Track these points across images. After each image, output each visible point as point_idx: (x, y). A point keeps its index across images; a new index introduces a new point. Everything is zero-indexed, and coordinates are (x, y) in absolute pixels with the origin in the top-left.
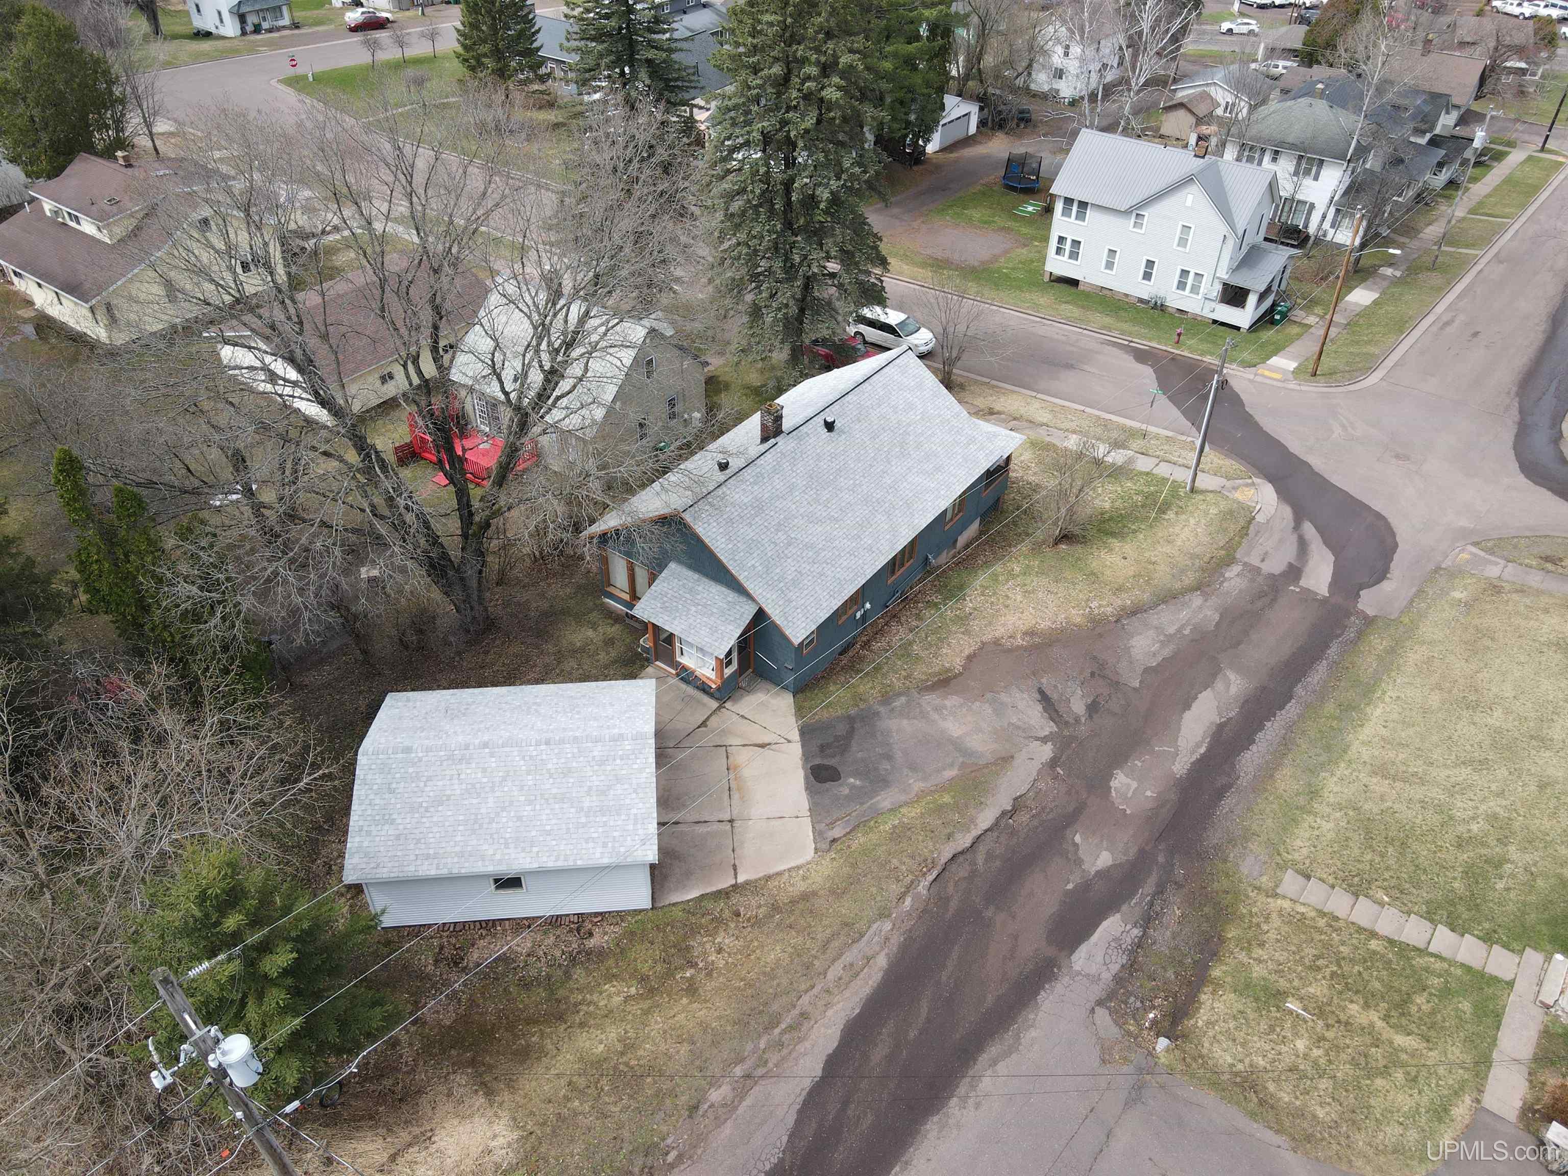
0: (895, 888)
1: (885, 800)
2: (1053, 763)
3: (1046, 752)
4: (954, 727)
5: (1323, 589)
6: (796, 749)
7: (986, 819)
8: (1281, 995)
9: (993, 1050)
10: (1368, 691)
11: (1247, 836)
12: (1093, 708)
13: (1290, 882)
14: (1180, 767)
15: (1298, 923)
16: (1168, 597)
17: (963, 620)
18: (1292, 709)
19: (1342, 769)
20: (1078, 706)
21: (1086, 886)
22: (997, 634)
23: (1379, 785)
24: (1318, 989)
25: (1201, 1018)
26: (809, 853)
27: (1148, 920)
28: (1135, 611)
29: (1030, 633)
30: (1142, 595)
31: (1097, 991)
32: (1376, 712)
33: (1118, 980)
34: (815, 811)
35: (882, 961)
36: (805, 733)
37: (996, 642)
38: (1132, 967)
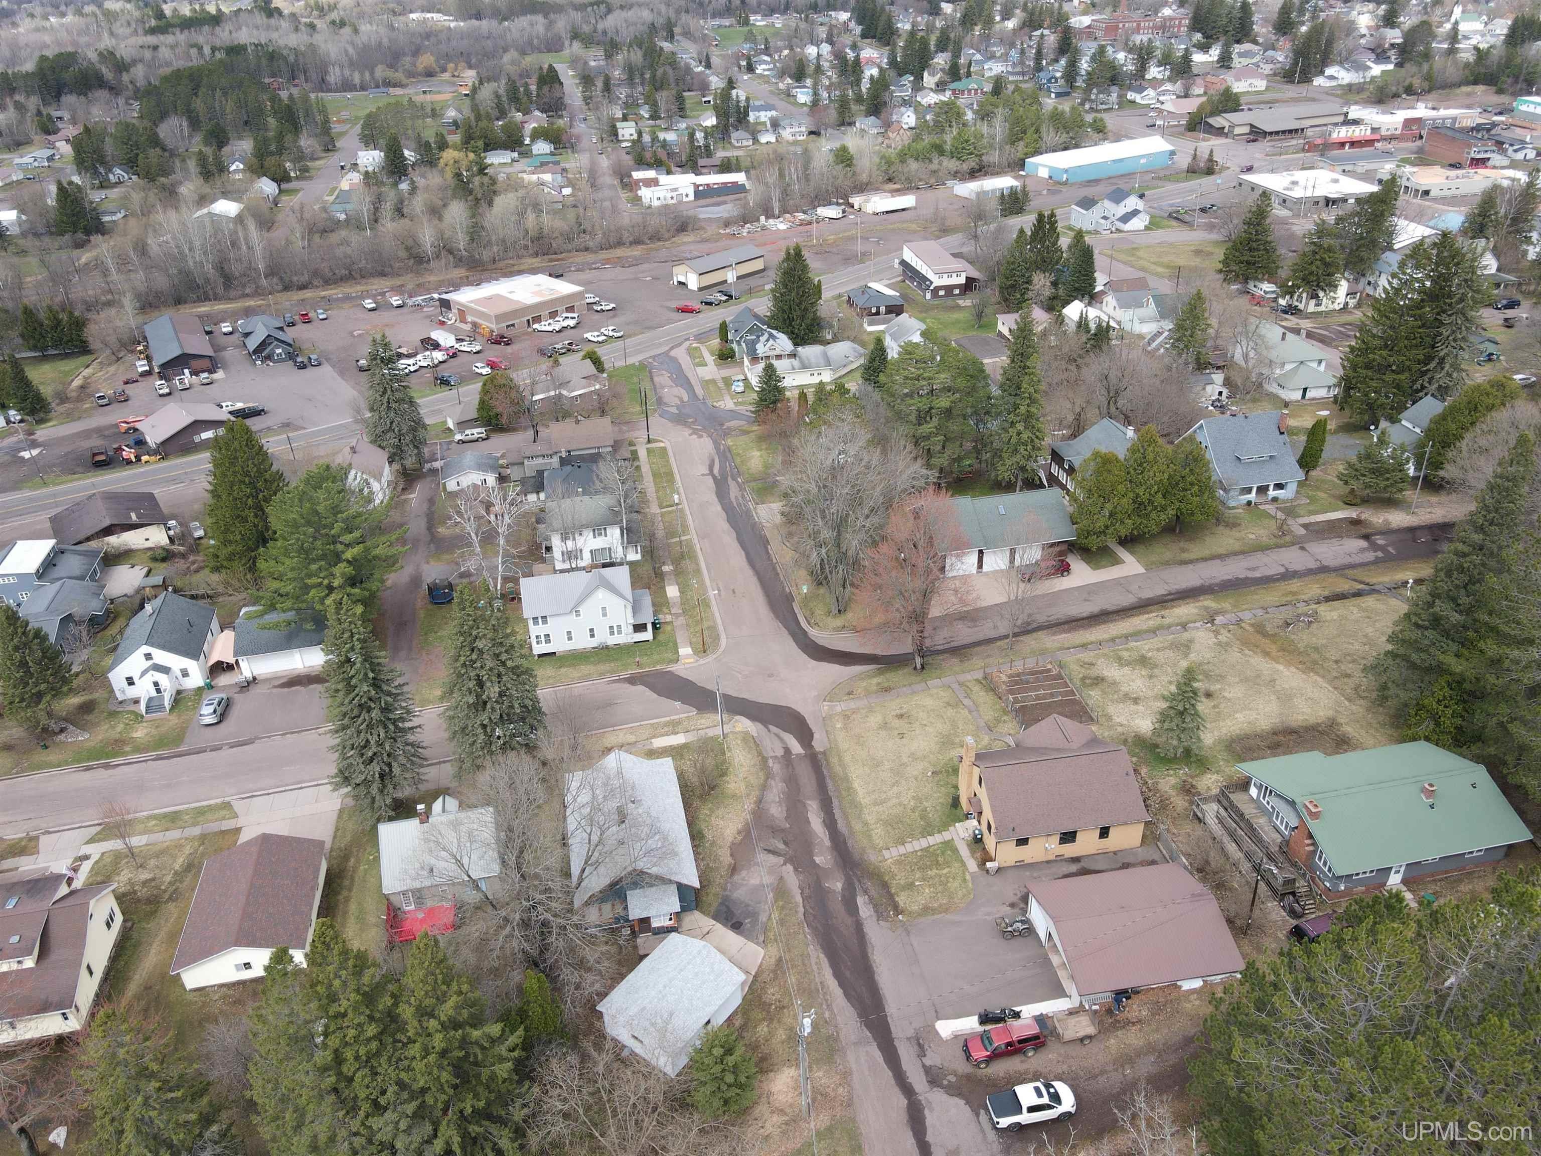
0: (801, 936)
1: (763, 918)
2: (796, 869)
3: (789, 868)
4: (754, 881)
5: (801, 751)
6: (719, 926)
7: (799, 899)
8: (912, 884)
9: (870, 950)
10: (846, 779)
11: (864, 849)
12: (786, 843)
13: (886, 854)
14: (828, 843)
15: (899, 862)
16: (764, 787)
17: (713, 843)
18: (835, 802)
19: (866, 811)
20: (781, 846)
21: (843, 896)
22: (730, 839)
23: (880, 808)
24: (918, 875)
25: (901, 904)
26: (761, 952)
27: (866, 892)
28: (760, 801)
29: (739, 833)
30: (756, 793)
31: (875, 918)
32: (856, 785)
33: (876, 911)
34: (748, 937)
35: (822, 956)
36: (716, 917)
37: (733, 844)
38: (875, 906)
